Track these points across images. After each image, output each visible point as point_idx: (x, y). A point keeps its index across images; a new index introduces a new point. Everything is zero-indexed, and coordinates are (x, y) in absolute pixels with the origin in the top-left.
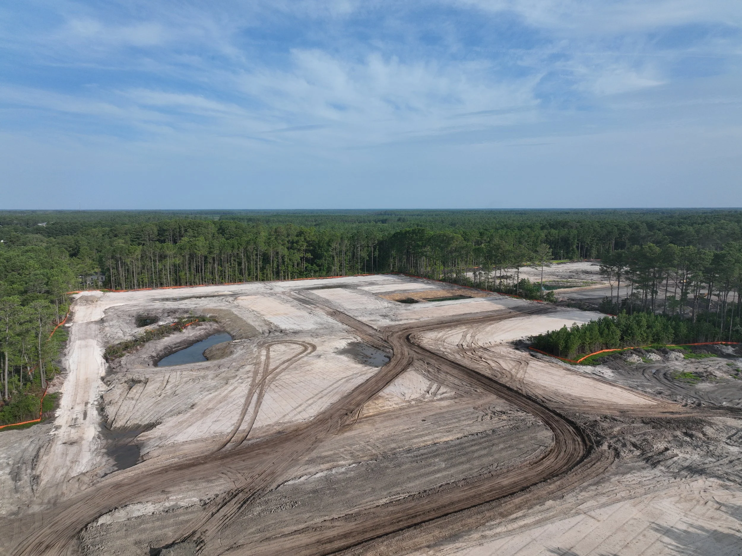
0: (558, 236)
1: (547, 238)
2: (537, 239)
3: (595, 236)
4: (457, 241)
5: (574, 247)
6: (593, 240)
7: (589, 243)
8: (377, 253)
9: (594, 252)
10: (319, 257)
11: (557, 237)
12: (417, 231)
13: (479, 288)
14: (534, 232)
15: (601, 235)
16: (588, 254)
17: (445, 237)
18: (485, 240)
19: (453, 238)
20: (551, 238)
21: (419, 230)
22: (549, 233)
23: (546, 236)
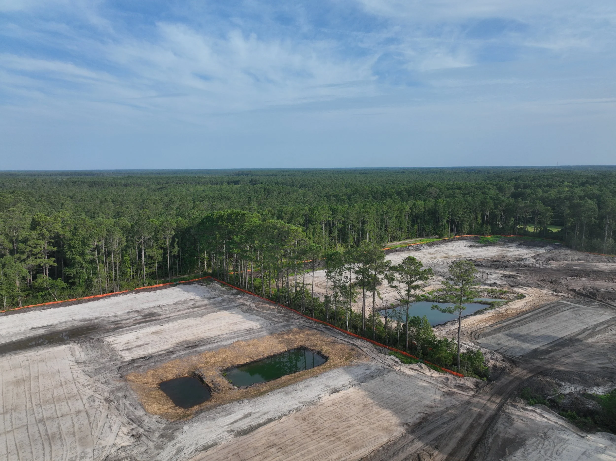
0: (425, 208)
1: (412, 211)
2: (401, 213)
3: (467, 208)
4: (294, 239)
5: (444, 221)
6: (465, 212)
7: (460, 216)
8: (176, 251)
9: (466, 227)
10: (69, 263)
11: (423, 210)
12: (233, 217)
13: (333, 324)
14: (397, 204)
15: (473, 207)
16: (459, 229)
17: (276, 231)
18: (339, 220)
19: (288, 232)
20: (417, 211)
21: (237, 216)
22: (414, 204)
23: (411, 208)
